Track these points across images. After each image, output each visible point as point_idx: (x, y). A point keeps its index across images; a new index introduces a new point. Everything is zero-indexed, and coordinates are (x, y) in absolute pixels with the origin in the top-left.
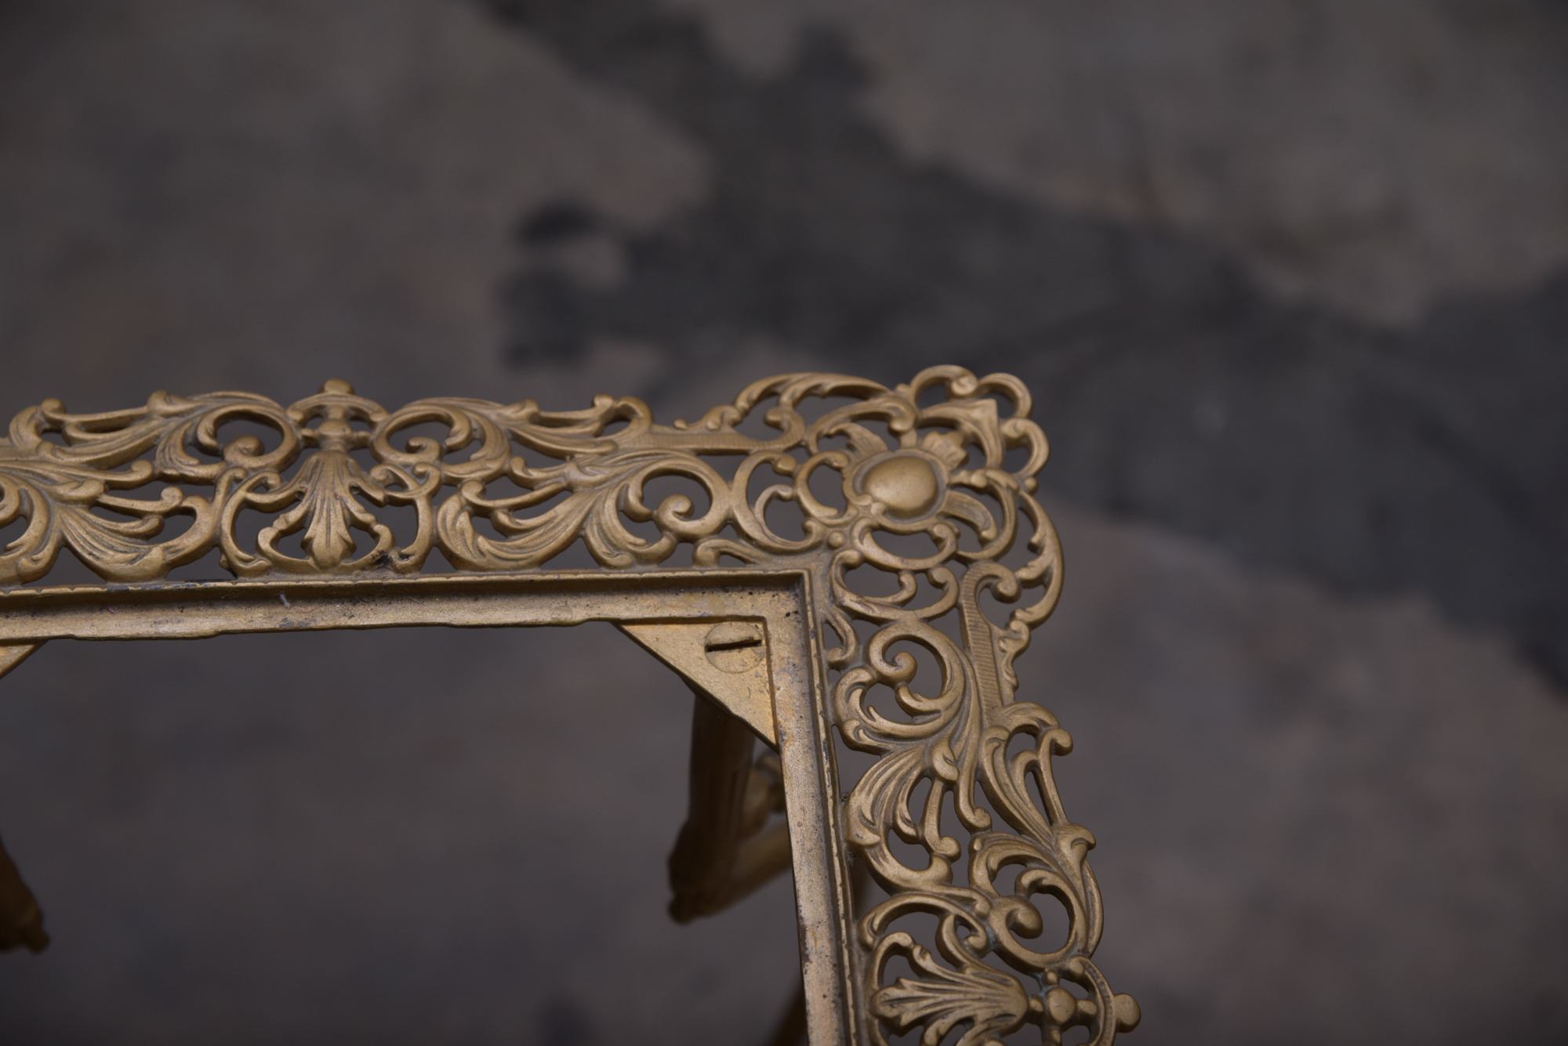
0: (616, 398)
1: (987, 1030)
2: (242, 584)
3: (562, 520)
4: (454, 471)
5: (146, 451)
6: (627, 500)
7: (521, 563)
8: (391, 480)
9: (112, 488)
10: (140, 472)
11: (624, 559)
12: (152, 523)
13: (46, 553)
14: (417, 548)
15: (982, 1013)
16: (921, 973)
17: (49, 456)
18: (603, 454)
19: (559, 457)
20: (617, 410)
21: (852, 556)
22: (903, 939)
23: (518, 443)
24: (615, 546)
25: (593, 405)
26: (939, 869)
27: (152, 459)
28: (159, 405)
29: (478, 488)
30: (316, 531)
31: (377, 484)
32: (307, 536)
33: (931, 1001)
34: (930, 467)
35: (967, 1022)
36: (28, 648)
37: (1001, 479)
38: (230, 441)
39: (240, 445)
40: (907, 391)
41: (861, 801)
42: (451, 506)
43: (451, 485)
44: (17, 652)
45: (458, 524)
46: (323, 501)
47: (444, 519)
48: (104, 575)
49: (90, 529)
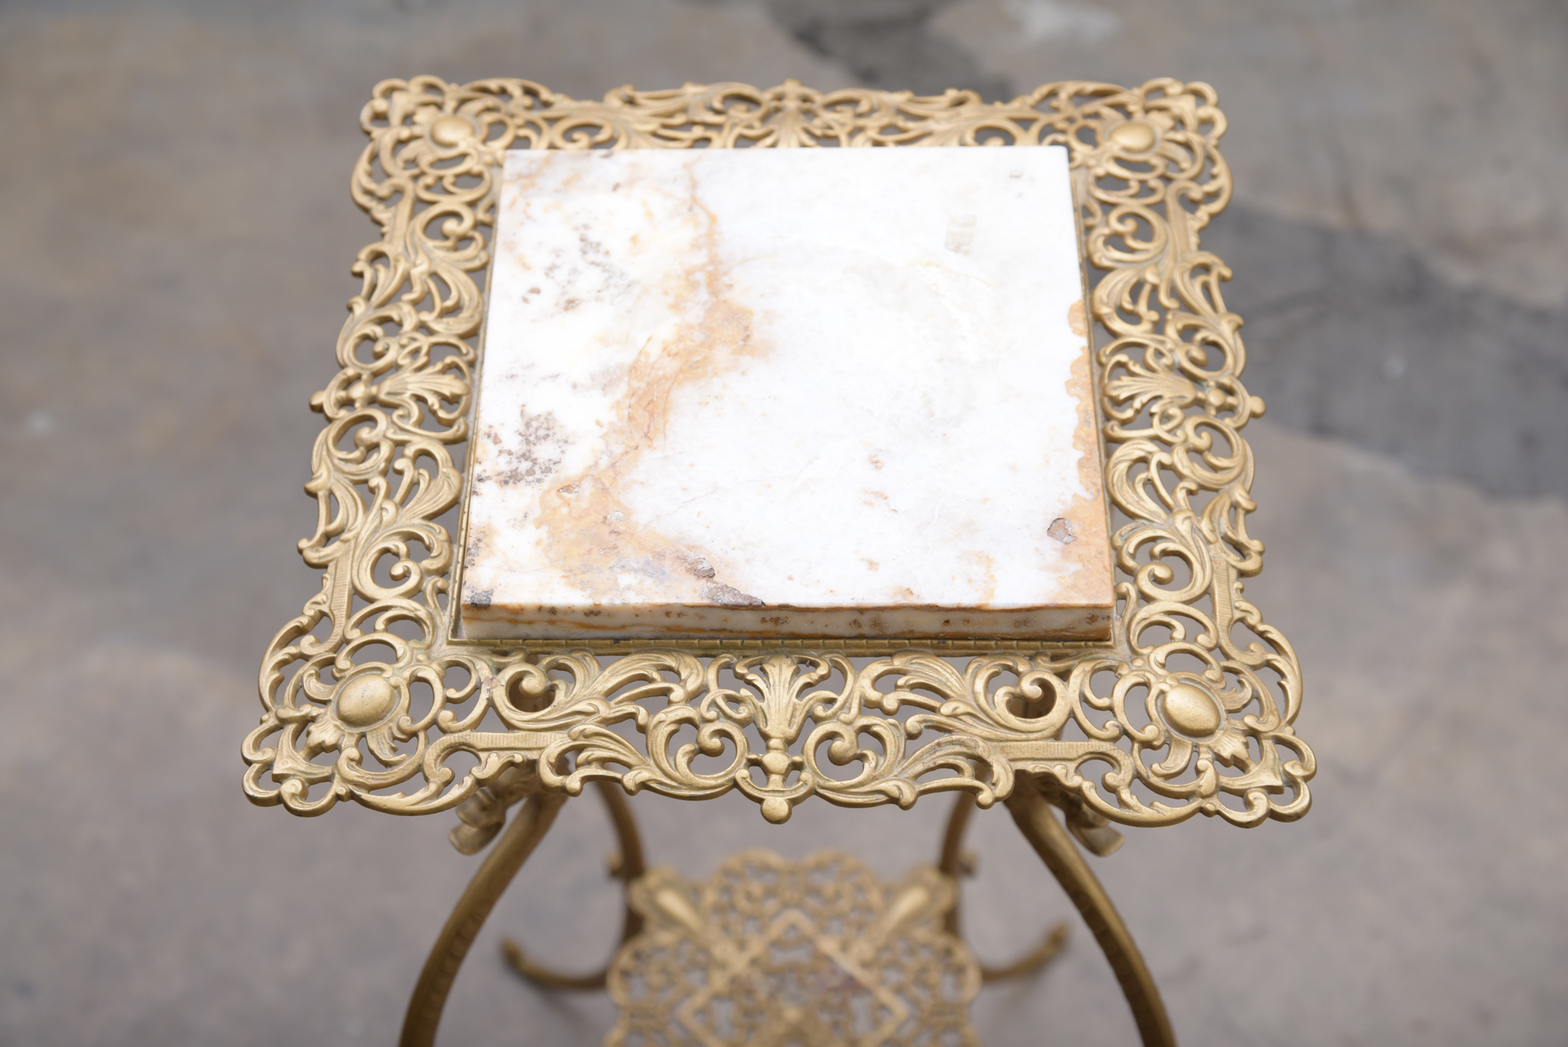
0: (959, 92)
1: (1171, 402)
4: (861, 122)
5: (684, 110)
6: (965, 140)
8: (825, 126)
9: (665, 126)
10: (679, 119)
12: (687, 145)
15: (1167, 395)
16: (1132, 374)
17: (628, 111)
18: (951, 117)
19: (923, 118)
20: (961, 97)
21: (1100, 171)
22: (1122, 357)
23: (901, 112)
25: (945, 94)
26: (1146, 326)
27: (686, 113)
28: (689, 89)
31: (817, 127)
33: (1138, 387)
34: (1150, 129)
35: (1157, 398)
37: (1196, 139)
38: (731, 106)
39: (738, 108)
40: (1138, 92)
41: (1102, 291)
42: (860, 138)
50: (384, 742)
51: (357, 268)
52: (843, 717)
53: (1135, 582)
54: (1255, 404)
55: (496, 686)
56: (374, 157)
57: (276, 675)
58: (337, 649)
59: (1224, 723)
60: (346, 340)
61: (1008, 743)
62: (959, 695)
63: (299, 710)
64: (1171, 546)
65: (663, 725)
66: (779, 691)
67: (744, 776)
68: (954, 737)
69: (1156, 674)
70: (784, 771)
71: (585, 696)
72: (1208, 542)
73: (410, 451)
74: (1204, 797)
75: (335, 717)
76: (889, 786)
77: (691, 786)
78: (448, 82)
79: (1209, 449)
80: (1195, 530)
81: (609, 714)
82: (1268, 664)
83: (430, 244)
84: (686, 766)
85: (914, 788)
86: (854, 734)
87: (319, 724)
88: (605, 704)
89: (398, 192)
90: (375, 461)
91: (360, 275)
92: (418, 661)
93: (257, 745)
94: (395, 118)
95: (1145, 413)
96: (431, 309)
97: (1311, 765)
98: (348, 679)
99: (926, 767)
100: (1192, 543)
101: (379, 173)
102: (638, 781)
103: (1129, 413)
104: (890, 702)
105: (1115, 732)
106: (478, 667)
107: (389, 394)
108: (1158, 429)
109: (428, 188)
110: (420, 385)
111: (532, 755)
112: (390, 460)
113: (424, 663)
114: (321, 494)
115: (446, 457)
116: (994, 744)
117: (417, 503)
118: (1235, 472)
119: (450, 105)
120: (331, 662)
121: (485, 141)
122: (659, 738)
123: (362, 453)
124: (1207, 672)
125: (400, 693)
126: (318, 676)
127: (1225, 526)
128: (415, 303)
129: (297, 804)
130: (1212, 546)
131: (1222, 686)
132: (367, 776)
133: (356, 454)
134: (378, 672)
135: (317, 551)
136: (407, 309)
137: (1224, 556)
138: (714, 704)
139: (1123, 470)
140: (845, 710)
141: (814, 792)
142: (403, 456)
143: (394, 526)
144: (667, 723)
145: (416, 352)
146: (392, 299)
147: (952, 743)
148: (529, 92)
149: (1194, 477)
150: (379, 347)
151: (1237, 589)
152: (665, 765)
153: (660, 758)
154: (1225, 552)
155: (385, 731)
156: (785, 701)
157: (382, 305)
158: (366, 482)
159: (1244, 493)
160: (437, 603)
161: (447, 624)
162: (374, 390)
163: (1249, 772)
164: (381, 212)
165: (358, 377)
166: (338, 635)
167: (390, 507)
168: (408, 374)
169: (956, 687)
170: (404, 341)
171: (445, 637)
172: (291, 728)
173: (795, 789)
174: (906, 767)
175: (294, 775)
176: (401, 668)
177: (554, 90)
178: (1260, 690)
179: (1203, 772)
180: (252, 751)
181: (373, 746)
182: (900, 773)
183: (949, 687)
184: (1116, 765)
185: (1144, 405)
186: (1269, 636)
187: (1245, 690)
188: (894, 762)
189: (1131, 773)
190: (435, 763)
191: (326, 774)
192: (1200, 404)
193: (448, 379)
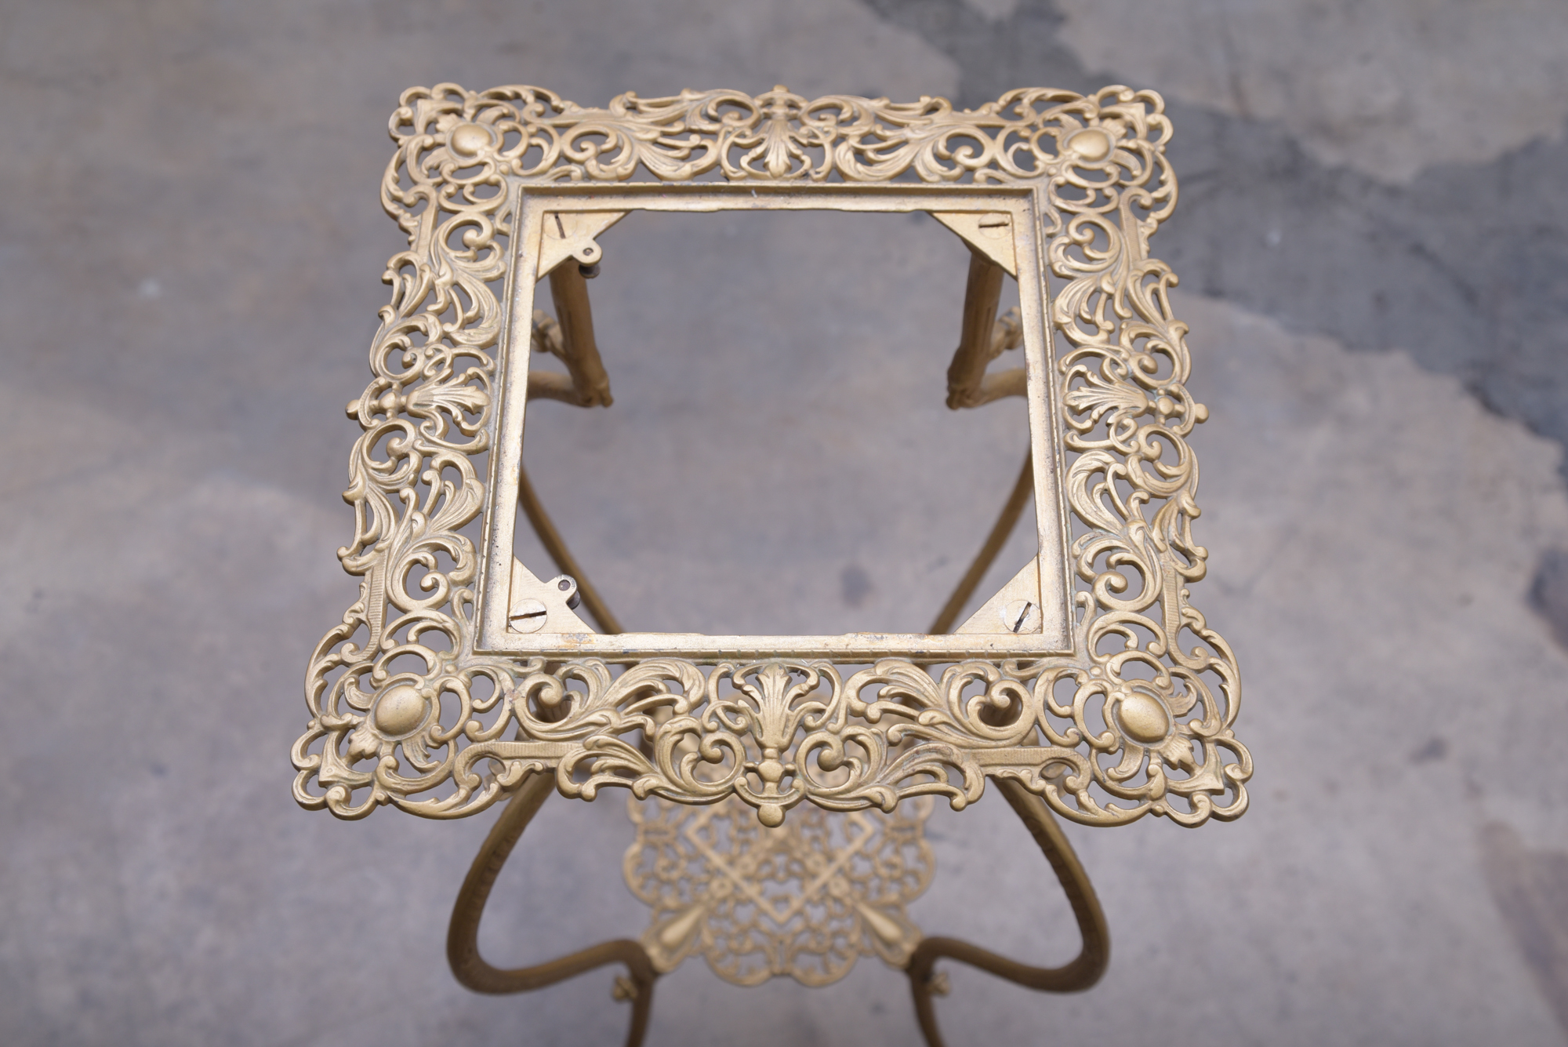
0: (932, 97)
1: (1125, 413)
2: (733, 184)
3: (903, 156)
4: (844, 130)
5: (681, 117)
6: (937, 148)
7: (880, 178)
8: (811, 134)
9: (665, 134)
10: (678, 127)
11: (936, 178)
12: (684, 153)
13: (631, 166)
14: (825, 168)
15: (1122, 406)
16: (1090, 385)
17: (631, 119)
18: (925, 125)
19: (900, 126)
20: (933, 104)
21: (1061, 180)
22: (1082, 368)
23: (879, 119)
24: (931, 172)
25: (919, 101)
26: (1103, 336)
27: (684, 121)
28: (687, 95)
29: (857, 140)
30: (771, 159)
31: (803, 136)
32: (766, 160)
33: (1096, 397)
34: (1105, 137)
35: (1113, 409)
36: (622, 214)
37: (1145, 146)
38: (724, 113)
39: (731, 115)
40: (1094, 98)
41: (1061, 302)
42: (843, 147)
43: (843, 138)
44: (616, 216)
45: (846, 157)
46: (775, 143)
47: (839, 155)
48: (660, 178)
49: (653, 154)
50: (418, 749)
51: (387, 276)
52: (831, 726)
53: (1093, 590)
54: (1198, 410)
55: (518, 698)
56: (401, 163)
57: (320, 682)
58: (373, 657)
59: (1172, 729)
60: (378, 348)
61: (980, 750)
62: (935, 705)
63: (341, 719)
64: (1126, 556)
65: (668, 736)
66: (774, 703)
67: (742, 783)
68: (931, 745)
69: (1113, 684)
70: (778, 779)
71: (598, 707)
72: (1159, 551)
73: (436, 462)
74: (1154, 800)
75: (373, 726)
76: (872, 791)
77: (694, 793)
78: (468, 90)
79: (1159, 457)
80: (1148, 539)
81: (620, 724)
82: (1211, 667)
83: (453, 254)
84: (690, 775)
85: (895, 794)
86: (840, 743)
87: (359, 733)
88: (616, 715)
89: (423, 198)
90: (405, 472)
91: (390, 283)
92: (447, 672)
93: (305, 752)
94: (420, 126)
95: (1102, 423)
96: (454, 320)
97: (1249, 768)
98: (384, 689)
99: (906, 774)
100: (1144, 553)
101: (405, 180)
102: (647, 789)
103: (1088, 424)
104: (873, 712)
105: (1076, 739)
106: (501, 678)
107: (416, 405)
108: (1114, 440)
109: (449, 197)
110: (444, 397)
111: (552, 764)
112: (418, 471)
113: (453, 675)
114: (357, 502)
115: (469, 468)
116: (967, 751)
117: (443, 515)
118: (1182, 480)
119: (469, 112)
120: (369, 670)
121: (500, 151)
122: (665, 747)
123: (393, 463)
124: (1158, 679)
125: (431, 703)
126: (357, 683)
127: (1174, 534)
128: (439, 313)
129: (341, 809)
130: (1162, 555)
131: (1169, 692)
132: (404, 783)
133: (389, 464)
134: (411, 683)
135: (355, 559)
136: (432, 319)
137: (1173, 564)
138: (714, 714)
139: (1082, 480)
140: (833, 720)
141: (804, 797)
142: (430, 467)
143: (423, 538)
144: (672, 733)
145: (442, 362)
146: (417, 309)
147: (929, 750)
148: (540, 97)
149: (1146, 487)
150: (407, 358)
151: (1184, 595)
152: (671, 773)
153: (667, 766)
154: (1174, 561)
155: (419, 740)
156: (778, 712)
157: (409, 314)
158: (398, 491)
159: (1190, 501)
160: (463, 613)
161: (473, 634)
162: (403, 399)
163: (1194, 775)
164: (407, 220)
165: (390, 386)
166: (374, 644)
167: (419, 518)
168: (433, 386)
169: (933, 697)
170: (430, 352)
171: (471, 646)
172: (334, 735)
173: (788, 796)
174: (888, 774)
175: (338, 782)
176: (431, 680)
177: (563, 98)
178: (1204, 694)
179: (1154, 776)
180: (300, 758)
181: (408, 753)
182: (882, 779)
183: (926, 697)
184: (1076, 768)
185: (1101, 416)
186: (1212, 640)
187: (1191, 694)
188: (877, 769)
189: (1089, 777)
190: (464, 770)
191: (367, 781)
192: (1151, 411)
193: (470, 390)
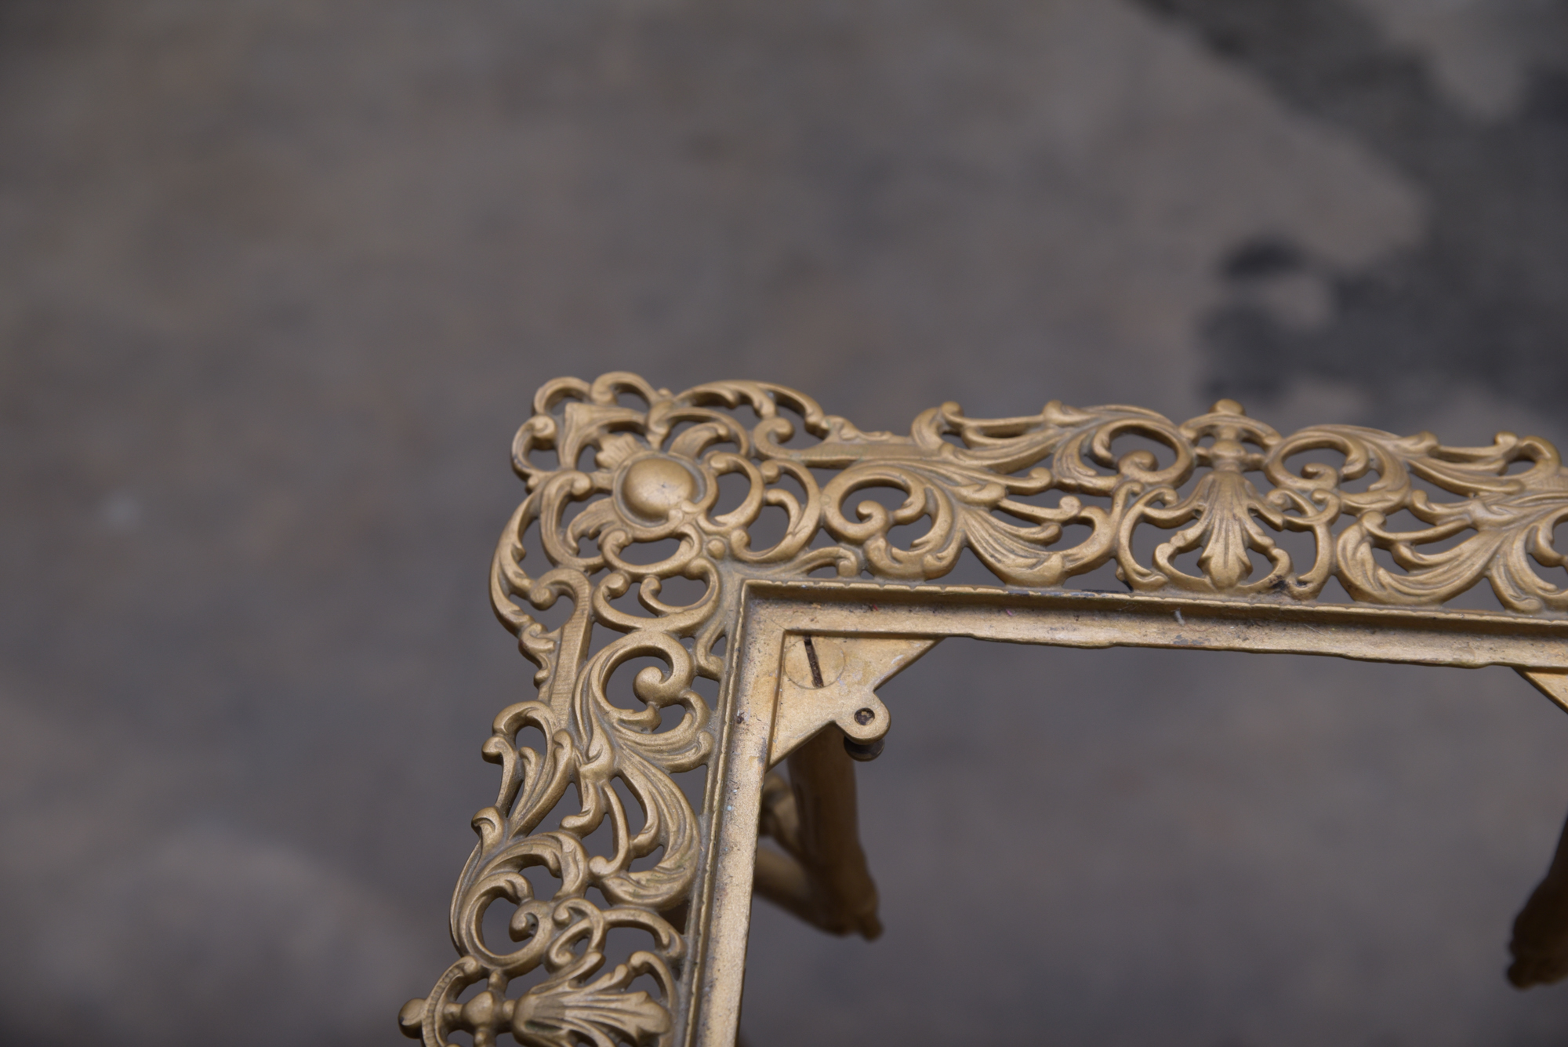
0: (1519, 437)
2: (1141, 597)
3: (1468, 558)
4: (1353, 500)
5: (1043, 458)
6: (1536, 543)
7: (1423, 599)
8: (1289, 504)
9: (1013, 493)
10: (1038, 480)
11: (1532, 603)
12: (1051, 531)
13: (950, 552)
14: (1315, 575)
17: (951, 458)
18: (1509, 494)
19: (1462, 493)
20: (1521, 449)
23: (1418, 477)
24: (1523, 590)
25: (1494, 443)
27: (1049, 467)
28: (1054, 414)
29: (1379, 520)
30: (1213, 551)
31: (1274, 508)
32: (1205, 555)
36: (929, 643)
38: (1126, 455)
39: (1137, 459)
42: (1351, 535)
43: (1352, 514)
44: (918, 646)
45: (1359, 555)
46: (1221, 521)
47: (1344, 549)
48: (1003, 578)
49: (992, 531)
51: (492, 748)
56: (531, 520)
60: (466, 894)
78: (656, 387)
83: (615, 714)
89: (566, 593)
91: (498, 759)
94: (567, 453)
96: (610, 853)
101: (537, 558)
107: (532, 1023)
109: (614, 596)
110: (584, 1014)
119: (658, 431)
121: (711, 512)
128: (582, 833)
136: (570, 844)
145: (585, 935)
146: (542, 822)
148: (784, 403)
150: (521, 922)
157: (528, 830)
162: (508, 1007)
164: (537, 643)
165: (484, 974)
168: (566, 988)
170: (563, 915)
177: (827, 411)
193: (633, 1001)
